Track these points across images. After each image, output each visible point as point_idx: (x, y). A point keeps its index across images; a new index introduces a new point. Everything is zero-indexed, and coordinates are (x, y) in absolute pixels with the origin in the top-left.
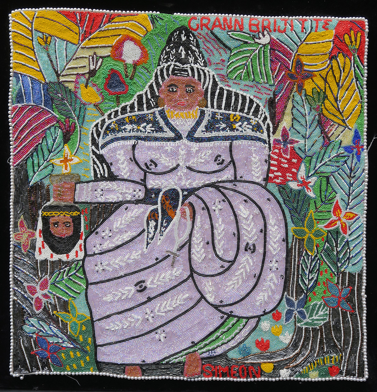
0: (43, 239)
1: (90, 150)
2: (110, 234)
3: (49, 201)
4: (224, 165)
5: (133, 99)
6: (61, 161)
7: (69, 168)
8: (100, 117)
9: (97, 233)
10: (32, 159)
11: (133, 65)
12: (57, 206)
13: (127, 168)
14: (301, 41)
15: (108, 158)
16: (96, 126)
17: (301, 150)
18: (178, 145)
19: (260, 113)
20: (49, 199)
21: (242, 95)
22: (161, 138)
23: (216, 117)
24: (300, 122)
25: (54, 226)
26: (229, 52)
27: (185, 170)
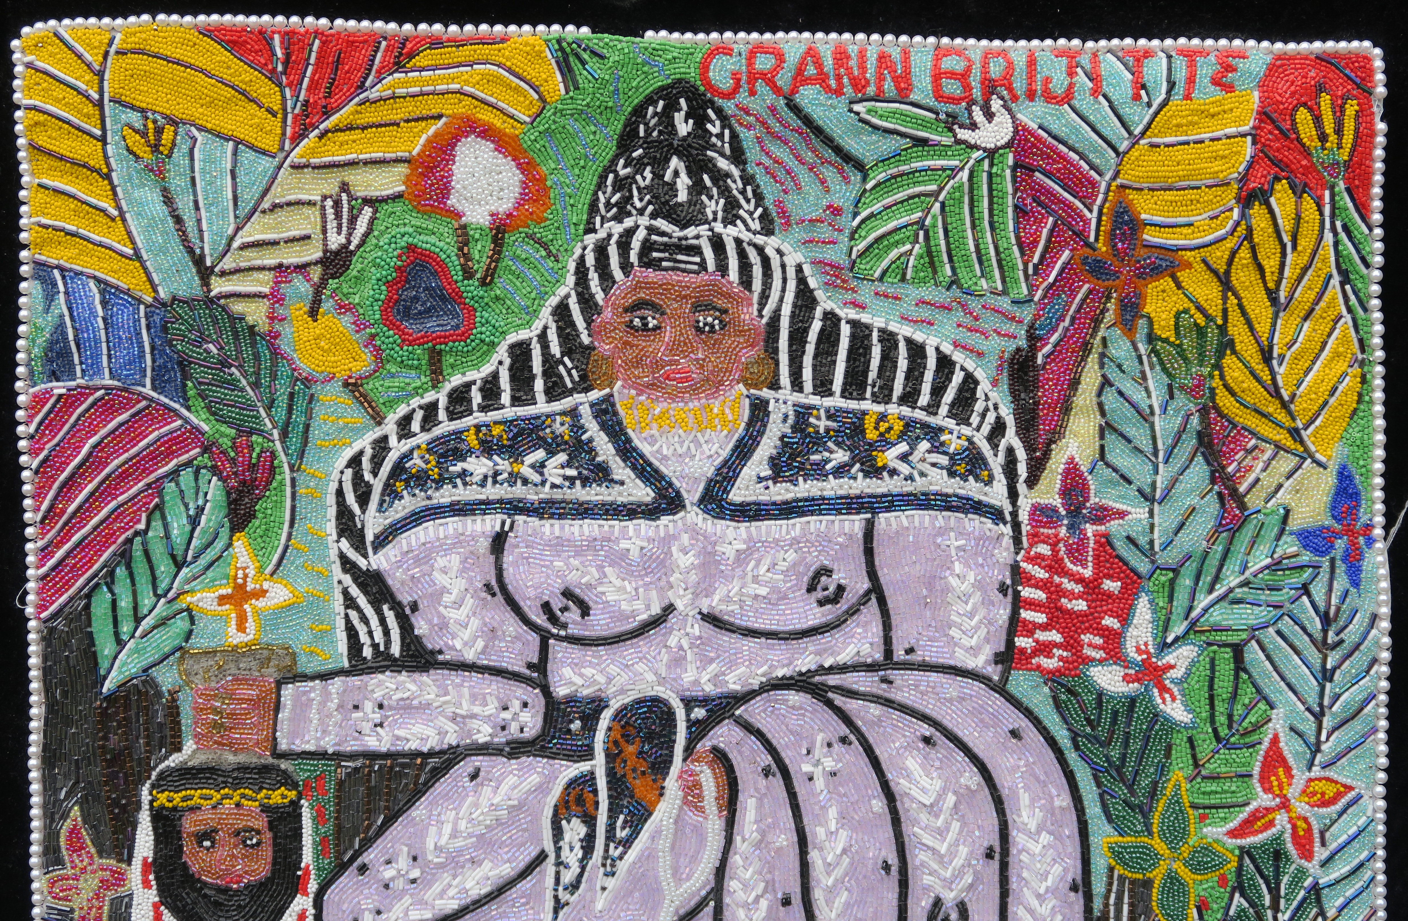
0: (160, 896)
1: (333, 554)
2: (415, 873)
3: (179, 750)
4: (843, 606)
5: (495, 359)
6: (222, 600)
7: (251, 625)
8: (366, 429)
9: (363, 869)
10: (111, 591)
11: (491, 229)
12: (208, 768)
13: (475, 623)
14: (1130, 133)
15: (403, 583)
16: (355, 462)
17: (1136, 545)
18: (667, 532)
19: (979, 406)
20: (180, 743)
21: (909, 341)
22: (603, 505)
23: (810, 425)
24: (1129, 441)
25: (200, 844)
26: (856, 177)
27: (696, 626)
